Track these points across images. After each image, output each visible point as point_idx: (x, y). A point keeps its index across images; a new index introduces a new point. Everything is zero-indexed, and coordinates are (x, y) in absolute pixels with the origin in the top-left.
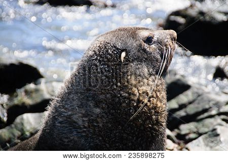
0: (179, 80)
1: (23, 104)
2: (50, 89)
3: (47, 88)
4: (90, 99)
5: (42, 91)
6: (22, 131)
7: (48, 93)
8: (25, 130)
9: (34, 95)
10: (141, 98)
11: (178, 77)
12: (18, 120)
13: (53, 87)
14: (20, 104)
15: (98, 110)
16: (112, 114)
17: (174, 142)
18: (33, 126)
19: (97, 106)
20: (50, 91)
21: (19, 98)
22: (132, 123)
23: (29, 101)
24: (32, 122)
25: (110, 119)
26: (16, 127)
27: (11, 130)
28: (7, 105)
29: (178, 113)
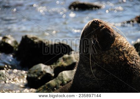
1: (62, 65)
3: (75, 56)
5: (72, 58)
6: (62, 80)
7: (76, 59)
8: (64, 80)
9: (68, 61)
12: (60, 75)
14: (61, 66)
18: (68, 78)
21: (60, 63)
23: (65, 64)
24: (67, 75)
27: (56, 81)
28: (54, 67)
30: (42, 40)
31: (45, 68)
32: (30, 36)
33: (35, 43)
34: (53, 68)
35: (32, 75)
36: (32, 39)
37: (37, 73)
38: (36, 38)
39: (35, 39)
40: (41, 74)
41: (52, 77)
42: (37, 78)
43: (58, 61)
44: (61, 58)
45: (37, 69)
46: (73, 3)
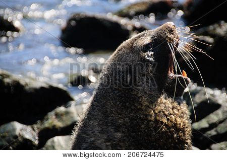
0: (209, 99)
1: (54, 126)
2: (80, 111)
3: (77, 110)
4: (109, 125)
5: (73, 113)
9: (64, 118)
10: (158, 118)
11: (207, 96)
12: (49, 143)
13: (83, 109)
14: (51, 127)
15: (119, 135)
16: (133, 137)
19: (117, 130)
21: (50, 121)
22: (154, 144)
23: (59, 124)
24: (62, 144)
25: (132, 142)
28: (38, 128)
29: (209, 132)
30: (18, 80)
31: (21, 130)
33: (6, 84)
34: (37, 131)
36: (0, 77)
37: (8, 138)
38: (8, 76)
39: (6, 77)
40: (14, 140)
43: (46, 117)
44: (53, 113)
45: (8, 132)
46: (74, 16)
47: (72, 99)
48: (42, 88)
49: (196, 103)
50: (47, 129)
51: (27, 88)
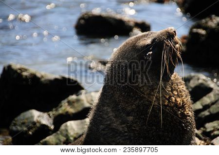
0: (202, 84)
1: (67, 112)
2: (89, 98)
3: (86, 97)
5: (83, 100)
6: (67, 136)
7: (88, 102)
8: (69, 135)
9: (76, 105)
11: (200, 81)
12: (63, 127)
13: (92, 96)
14: (64, 113)
17: (200, 139)
18: (76, 132)
20: (89, 100)
21: (63, 108)
23: (71, 110)
24: (73, 127)
26: (61, 133)
27: (57, 136)
28: (53, 115)
29: (203, 113)
30: (34, 73)
31: (39, 117)
32: (16, 66)
33: (24, 77)
34: (53, 117)
35: (19, 128)
36: (19, 71)
37: (27, 124)
38: (26, 70)
39: (24, 71)
40: (33, 126)
41: (50, 130)
42: (26, 132)
43: (60, 105)
44: (66, 101)
45: (27, 119)
46: (83, 15)
47: (82, 88)
48: (56, 80)
49: (191, 88)
50: (61, 116)
51: (43, 80)
